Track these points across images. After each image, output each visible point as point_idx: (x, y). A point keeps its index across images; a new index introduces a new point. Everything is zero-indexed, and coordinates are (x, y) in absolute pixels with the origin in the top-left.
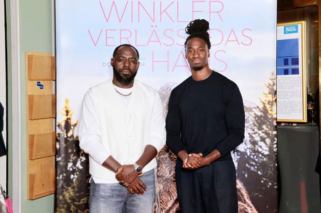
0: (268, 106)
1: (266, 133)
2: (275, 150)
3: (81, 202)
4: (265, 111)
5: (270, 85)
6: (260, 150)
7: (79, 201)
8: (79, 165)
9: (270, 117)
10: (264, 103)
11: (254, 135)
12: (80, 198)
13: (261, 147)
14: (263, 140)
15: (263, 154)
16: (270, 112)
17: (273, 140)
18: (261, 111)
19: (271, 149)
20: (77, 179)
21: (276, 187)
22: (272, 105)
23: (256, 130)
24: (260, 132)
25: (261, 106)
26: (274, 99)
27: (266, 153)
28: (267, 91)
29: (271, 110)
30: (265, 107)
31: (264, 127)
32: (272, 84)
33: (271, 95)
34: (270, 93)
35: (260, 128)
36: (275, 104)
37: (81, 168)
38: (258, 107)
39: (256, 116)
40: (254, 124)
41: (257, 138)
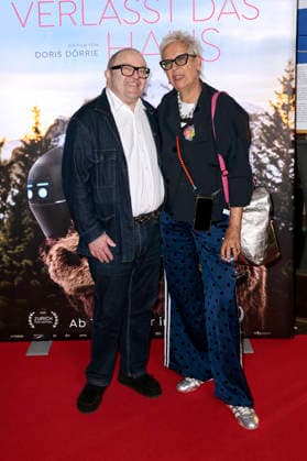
0: (282, 112)
1: (278, 151)
2: (292, 176)
3: (16, 251)
4: (277, 119)
5: (285, 80)
7: (13, 250)
8: (9, 199)
9: (284, 128)
10: (276, 108)
11: (260, 156)
12: (14, 244)
13: (270, 172)
14: (274, 161)
15: (273, 183)
16: (285, 121)
17: (288, 162)
18: (271, 120)
19: (285, 175)
20: (9, 219)
21: (291, 229)
22: (288, 110)
23: (263, 148)
24: (269, 151)
25: (272, 112)
26: (291, 102)
27: (279, 181)
28: (281, 89)
29: (287, 118)
30: (277, 114)
31: (276, 143)
32: (288, 78)
33: (286, 96)
34: (285, 93)
35: (270, 145)
36: (293, 109)
37: (13, 204)
38: (267, 114)
39: (264, 127)
40: (260, 138)
41: (265, 160)
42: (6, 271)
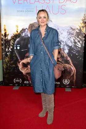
0: (82, 28)
1: (80, 39)
2: (84, 46)
3: (11, 63)
4: (80, 30)
5: (83, 19)
6: (77, 45)
7: (10, 62)
8: (10, 49)
9: (82, 32)
10: (80, 27)
11: (75, 40)
12: (11, 61)
13: (78, 44)
14: (79, 42)
15: (79, 47)
16: (82, 31)
17: (83, 42)
18: (79, 30)
19: (82, 45)
20: (10, 54)
21: (83, 60)
22: (83, 28)
23: (76, 38)
24: (78, 39)
26: (84, 25)
27: (80, 47)
28: (82, 22)
30: (80, 28)
31: (80, 37)
32: (84, 19)
33: (83, 24)
34: (83, 23)
35: (78, 37)
36: (85, 27)
37: (11, 50)
38: (78, 29)
39: (77, 32)
40: (76, 35)
41: (77, 41)
42: (8, 68)
